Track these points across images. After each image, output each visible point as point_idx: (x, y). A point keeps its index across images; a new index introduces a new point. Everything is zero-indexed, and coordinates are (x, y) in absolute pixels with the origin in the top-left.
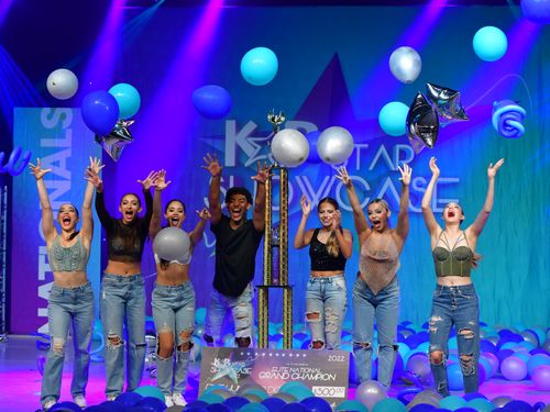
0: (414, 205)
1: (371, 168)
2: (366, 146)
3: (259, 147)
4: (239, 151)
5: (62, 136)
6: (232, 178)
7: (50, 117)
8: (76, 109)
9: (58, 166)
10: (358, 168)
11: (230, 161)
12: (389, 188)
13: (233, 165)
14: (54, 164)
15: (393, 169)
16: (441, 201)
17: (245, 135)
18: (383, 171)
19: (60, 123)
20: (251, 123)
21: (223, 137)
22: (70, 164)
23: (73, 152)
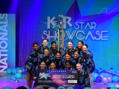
0: (96, 38)
1: (85, 29)
2: (84, 23)
3: (56, 23)
4: (51, 24)
5: (5, 21)
6: (49, 31)
7: (2, 16)
8: (8, 14)
9: (4, 29)
10: (82, 29)
11: (49, 27)
12: (90, 33)
13: (50, 28)
14: (3, 28)
15: (91, 29)
16: (103, 37)
17: (53, 20)
18: (88, 29)
19: (4, 18)
20: (54, 17)
21: (47, 21)
22: (7, 28)
23: (8, 25)
